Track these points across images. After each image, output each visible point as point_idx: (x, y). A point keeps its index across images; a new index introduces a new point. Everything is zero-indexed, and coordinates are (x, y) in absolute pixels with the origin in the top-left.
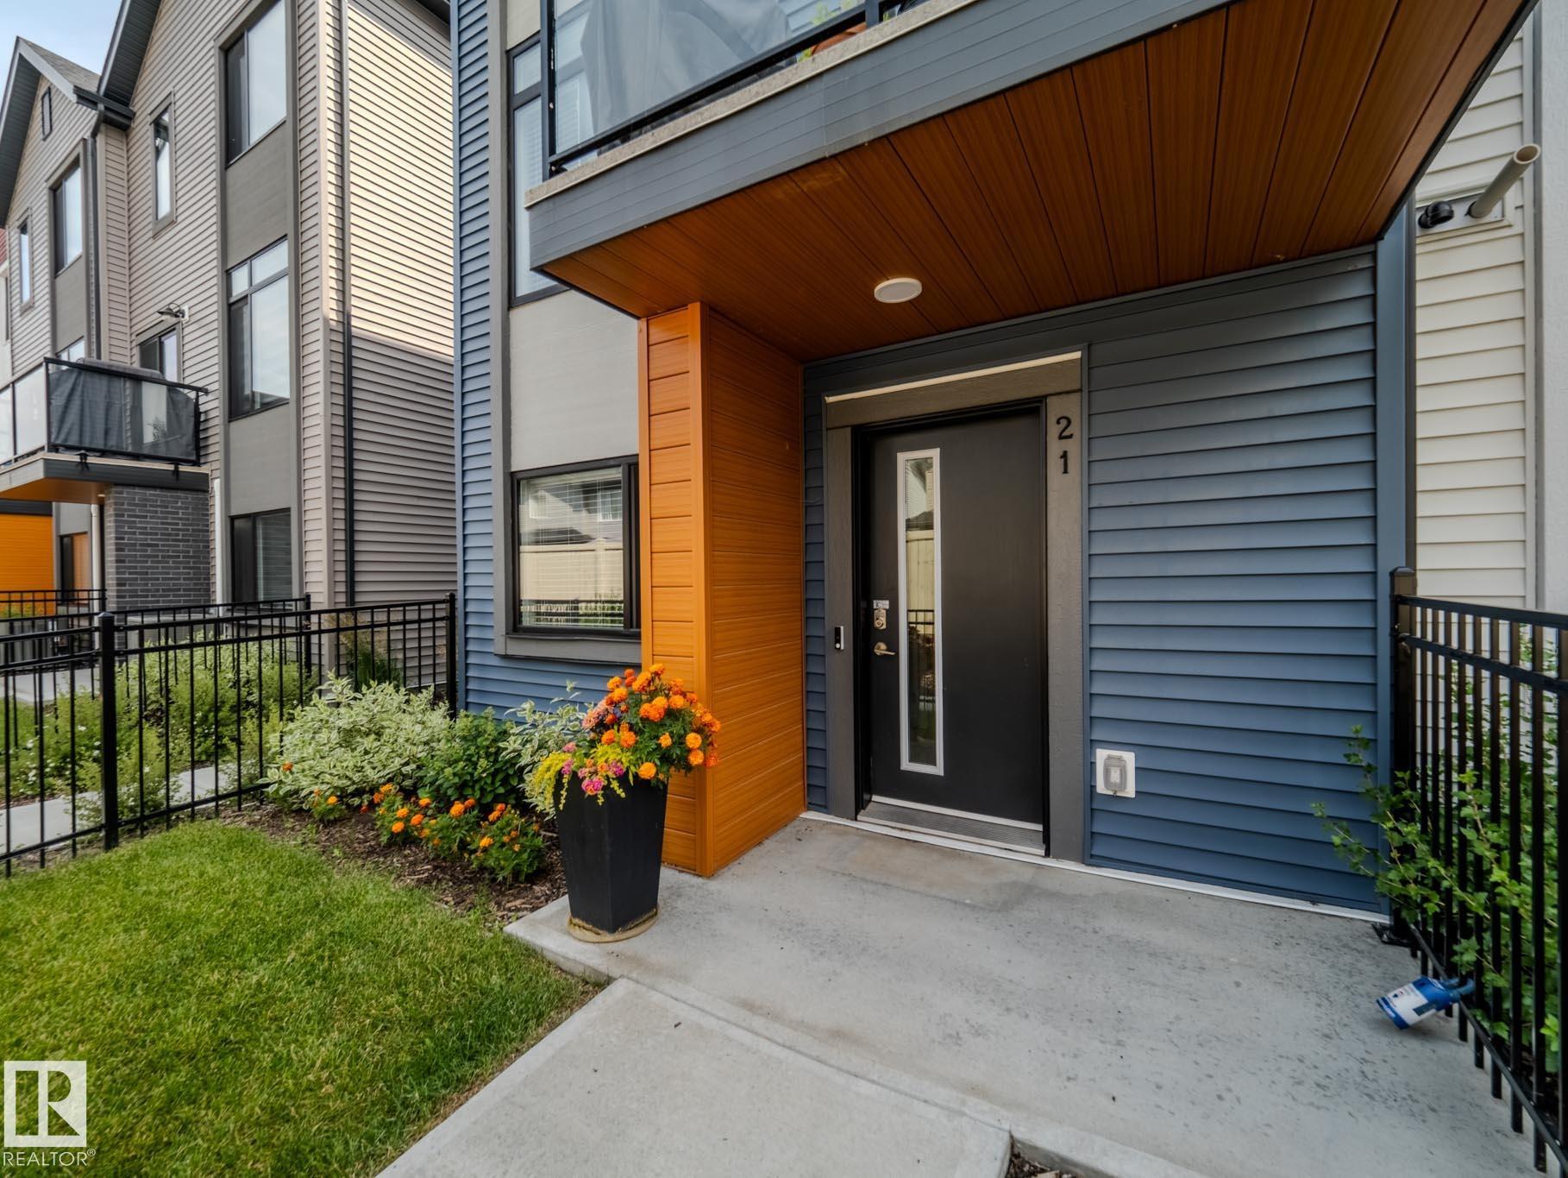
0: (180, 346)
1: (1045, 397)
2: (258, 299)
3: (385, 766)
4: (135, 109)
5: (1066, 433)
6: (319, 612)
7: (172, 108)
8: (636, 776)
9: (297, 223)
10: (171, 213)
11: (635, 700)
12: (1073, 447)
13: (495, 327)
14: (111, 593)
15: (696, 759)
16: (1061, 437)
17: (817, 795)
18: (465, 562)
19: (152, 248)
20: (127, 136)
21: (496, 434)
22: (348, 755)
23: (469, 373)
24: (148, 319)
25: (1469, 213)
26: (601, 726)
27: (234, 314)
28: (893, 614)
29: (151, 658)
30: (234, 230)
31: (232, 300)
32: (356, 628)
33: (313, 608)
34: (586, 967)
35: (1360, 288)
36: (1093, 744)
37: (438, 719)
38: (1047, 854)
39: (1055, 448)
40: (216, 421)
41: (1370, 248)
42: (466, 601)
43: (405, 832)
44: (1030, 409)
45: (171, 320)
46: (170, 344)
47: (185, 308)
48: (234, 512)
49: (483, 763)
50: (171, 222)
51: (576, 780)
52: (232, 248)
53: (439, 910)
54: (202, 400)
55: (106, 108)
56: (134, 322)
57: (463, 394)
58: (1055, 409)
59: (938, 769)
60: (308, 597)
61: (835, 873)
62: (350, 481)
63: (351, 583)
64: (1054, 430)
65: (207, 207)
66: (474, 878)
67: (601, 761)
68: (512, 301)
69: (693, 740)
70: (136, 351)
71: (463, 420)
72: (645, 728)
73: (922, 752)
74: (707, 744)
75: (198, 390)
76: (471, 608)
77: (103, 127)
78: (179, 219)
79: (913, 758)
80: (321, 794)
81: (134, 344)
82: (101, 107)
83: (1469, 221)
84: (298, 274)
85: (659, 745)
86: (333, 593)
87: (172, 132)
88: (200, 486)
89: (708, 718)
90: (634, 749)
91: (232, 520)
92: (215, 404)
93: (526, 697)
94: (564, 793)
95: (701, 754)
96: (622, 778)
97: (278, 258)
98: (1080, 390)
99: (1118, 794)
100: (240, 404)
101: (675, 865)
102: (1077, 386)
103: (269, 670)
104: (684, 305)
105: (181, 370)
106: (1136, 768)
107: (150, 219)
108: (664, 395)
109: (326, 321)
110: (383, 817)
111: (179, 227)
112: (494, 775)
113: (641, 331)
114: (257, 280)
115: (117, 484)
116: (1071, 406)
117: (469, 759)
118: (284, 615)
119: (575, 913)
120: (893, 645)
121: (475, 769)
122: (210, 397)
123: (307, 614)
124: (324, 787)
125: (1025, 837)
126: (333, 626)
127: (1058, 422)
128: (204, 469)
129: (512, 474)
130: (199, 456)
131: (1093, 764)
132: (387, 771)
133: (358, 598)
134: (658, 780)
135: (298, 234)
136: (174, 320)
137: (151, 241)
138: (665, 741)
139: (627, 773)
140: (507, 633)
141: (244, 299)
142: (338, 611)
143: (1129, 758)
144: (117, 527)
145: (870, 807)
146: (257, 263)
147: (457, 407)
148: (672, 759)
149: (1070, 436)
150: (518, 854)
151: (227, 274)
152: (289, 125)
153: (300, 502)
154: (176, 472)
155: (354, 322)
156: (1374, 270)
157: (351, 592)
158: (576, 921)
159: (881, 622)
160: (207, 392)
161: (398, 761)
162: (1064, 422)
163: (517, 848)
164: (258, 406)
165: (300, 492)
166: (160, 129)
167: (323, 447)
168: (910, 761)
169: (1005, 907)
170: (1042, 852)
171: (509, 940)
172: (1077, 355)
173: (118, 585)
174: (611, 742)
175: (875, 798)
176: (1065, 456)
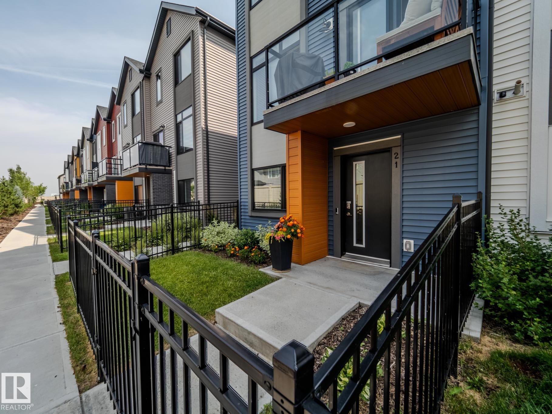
0: (164, 135)
1: (391, 147)
2: (184, 122)
3: (226, 241)
4: (151, 72)
5: (397, 157)
6: (202, 205)
7: (161, 71)
8: (286, 238)
9: (194, 102)
10: (161, 100)
11: (285, 222)
12: (398, 161)
13: (248, 131)
14: (152, 200)
15: (299, 235)
16: (395, 158)
17: (331, 252)
18: (241, 192)
19: (156, 109)
20: (150, 79)
21: (248, 159)
22: (218, 238)
23: (241, 143)
24: (156, 127)
25: (514, 93)
26: (278, 228)
27: (178, 126)
28: (352, 205)
29: (164, 216)
30: (178, 104)
31: (177, 123)
32: (210, 209)
33: (200, 204)
34: (276, 276)
35: (474, 118)
36: (403, 238)
37: (236, 230)
38: (390, 267)
39: (394, 161)
40: (174, 155)
41: (477, 107)
42: (241, 202)
43: (233, 254)
44: (387, 150)
45: (161, 128)
46: (161, 135)
47: (165, 125)
48: (179, 180)
49: (249, 240)
50: (161, 102)
51: (274, 238)
52: (177, 108)
53: (243, 267)
54: (170, 149)
55: (146, 73)
56: (152, 129)
57: (240, 148)
58: (394, 150)
59: (363, 246)
60: (199, 202)
61: (333, 267)
62: (208, 170)
63: (209, 198)
64: (394, 156)
65: (170, 98)
66: (250, 263)
67: (279, 235)
68: (252, 124)
69: (299, 231)
70: (152, 137)
71: (240, 155)
72: (289, 228)
73: (359, 241)
74: (302, 232)
75: (169, 147)
76: (242, 204)
77: (145, 78)
78: (163, 101)
79: (357, 243)
80: (214, 246)
81: (152, 135)
82: (144, 73)
83: (513, 95)
84: (194, 115)
85: (291, 232)
86: (205, 201)
87: (161, 77)
88: (170, 172)
89: (302, 227)
90: (286, 232)
91: (178, 181)
92: (174, 150)
93: (260, 224)
94: (272, 241)
95: (300, 234)
96: (284, 238)
97: (190, 111)
98: (401, 146)
99: (409, 251)
100: (180, 150)
101: (295, 263)
102: (400, 145)
103: (189, 219)
104: (297, 131)
105: (164, 142)
106: (414, 244)
107: (156, 101)
108: (292, 152)
109: (202, 128)
110: (228, 250)
111: (163, 104)
112: (251, 243)
113: (287, 137)
114: (184, 118)
115: (153, 173)
116: (398, 150)
117: (246, 239)
118: (191, 206)
119: (273, 267)
120: (352, 213)
121: (247, 241)
122: (172, 149)
123: (199, 206)
124: (214, 244)
125: (385, 263)
126: (205, 209)
127: (395, 154)
128: (171, 168)
129: (253, 169)
130: (170, 165)
131: (403, 243)
132: (227, 241)
133: (211, 202)
134: (291, 239)
135: (195, 105)
136: (163, 128)
137: (156, 107)
138: (293, 230)
139: (284, 237)
140: (252, 210)
141: (181, 122)
142: (206, 205)
143: (412, 242)
144: (153, 184)
145: (345, 255)
146: (184, 113)
147: (238, 152)
148: (294, 235)
149: (398, 158)
150: (260, 257)
151: (176, 116)
152: (192, 74)
153: (196, 176)
154: (165, 169)
155: (209, 128)
156: (478, 113)
157: (209, 200)
158: (274, 269)
159: (349, 207)
160: (171, 148)
161: (229, 239)
162: (396, 154)
163: (260, 256)
164: (184, 151)
165: (196, 174)
166: (158, 77)
167: (202, 162)
168: (356, 244)
169: (375, 275)
170: (389, 266)
171: (260, 271)
172: (400, 136)
173: (154, 198)
174: (281, 230)
175: (346, 253)
176: (396, 163)
